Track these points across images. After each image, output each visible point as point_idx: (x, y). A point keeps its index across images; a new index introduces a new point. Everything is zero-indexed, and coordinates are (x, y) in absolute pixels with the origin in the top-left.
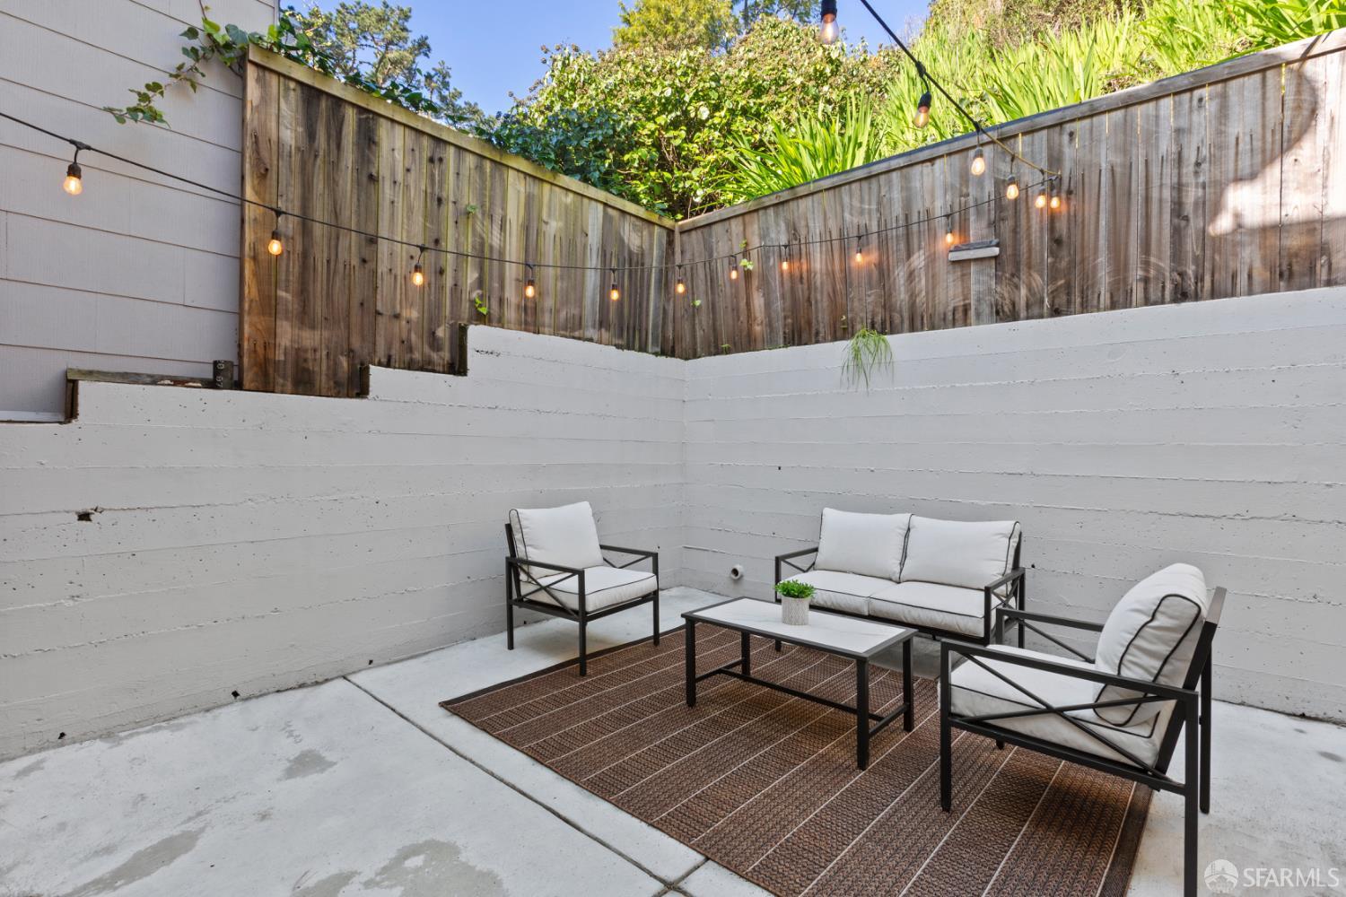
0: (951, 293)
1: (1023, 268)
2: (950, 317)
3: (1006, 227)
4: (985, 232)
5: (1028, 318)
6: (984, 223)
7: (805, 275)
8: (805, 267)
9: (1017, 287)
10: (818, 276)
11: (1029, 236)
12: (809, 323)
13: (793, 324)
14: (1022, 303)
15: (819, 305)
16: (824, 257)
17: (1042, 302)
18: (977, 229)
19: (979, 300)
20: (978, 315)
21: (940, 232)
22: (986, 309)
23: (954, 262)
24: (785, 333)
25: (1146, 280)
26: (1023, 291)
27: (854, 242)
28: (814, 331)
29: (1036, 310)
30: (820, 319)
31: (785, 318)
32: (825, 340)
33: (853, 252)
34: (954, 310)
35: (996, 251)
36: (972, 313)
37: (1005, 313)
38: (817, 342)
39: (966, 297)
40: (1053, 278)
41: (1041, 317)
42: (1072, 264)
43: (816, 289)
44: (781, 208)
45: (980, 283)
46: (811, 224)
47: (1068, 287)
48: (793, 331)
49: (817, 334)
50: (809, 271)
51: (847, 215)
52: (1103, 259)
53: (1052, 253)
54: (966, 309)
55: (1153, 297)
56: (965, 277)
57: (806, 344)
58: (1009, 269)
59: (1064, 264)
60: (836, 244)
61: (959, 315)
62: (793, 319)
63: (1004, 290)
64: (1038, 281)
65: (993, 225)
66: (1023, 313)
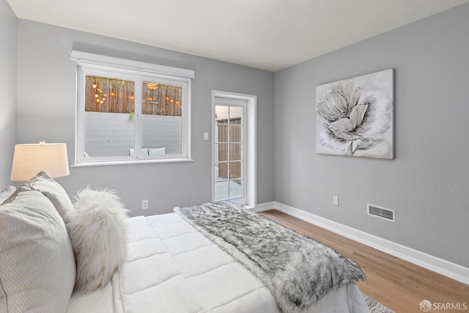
0: (150, 108)
1: (161, 106)
2: (149, 113)
3: (159, 99)
4: (156, 99)
5: (162, 115)
6: (156, 98)
7: (116, 97)
8: (116, 95)
9: (160, 110)
10: (120, 98)
11: (163, 102)
12: (117, 108)
13: (112, 108)
14: (161, 113)
15: (120, 105)
16: (122, 94)
17: (164, 113)
18: (155, 98)
19: (154, 111)
20: (154, 113)
21: (148, 97)
22: (155, 112)
23: (150, 103)
24: (109, 109)
25: (177, 112)
26: (161, 111)
27: (130, 94)
28: (118, 110)
29: (163, 114)
30: (120, 107)
31: (109, 105)
32: (121, 113)
33: (130, 96)
34: (150, 111)
35: (158, 103)
36: (153, 112)
37: (158, 114)
38: (119, 113)
39: (152, 109)
40: (166, 109)
41: (164, 115)
42: (168, 108)
43: (119, 101)
44: (111, 80)
45: (155, 108)
46: (119, 87)
47: (168, 111)
48: (112, 109)
49: (119, 111)
50: (118, 96)
51: (129, 88)
52: (172, 108)
53: (166, 106)
54: (152, 112)
55: (178, 115)
56: (152, 106)
57: (115, 113)
58: (159, 106)
59: (167, 108)
60: (126, 93)
61: (151, 112)
62: (112, 106)
63: (158, 110)
64: (164, 109)
65: (158, 99)
66: (161, 114)
